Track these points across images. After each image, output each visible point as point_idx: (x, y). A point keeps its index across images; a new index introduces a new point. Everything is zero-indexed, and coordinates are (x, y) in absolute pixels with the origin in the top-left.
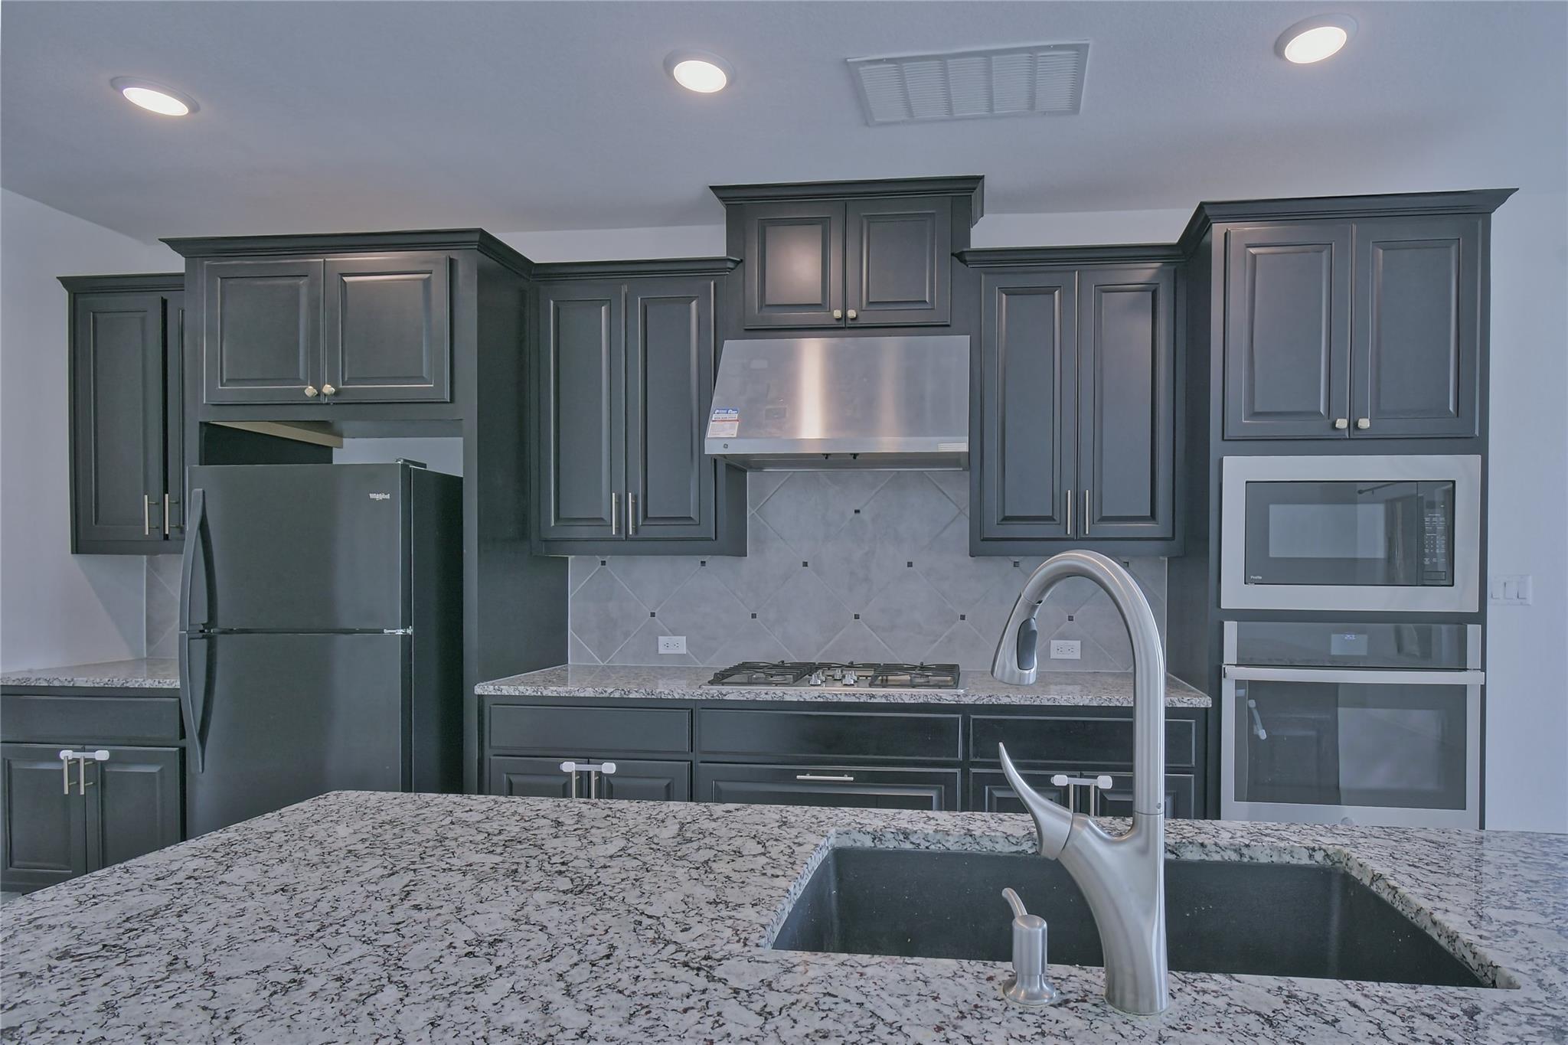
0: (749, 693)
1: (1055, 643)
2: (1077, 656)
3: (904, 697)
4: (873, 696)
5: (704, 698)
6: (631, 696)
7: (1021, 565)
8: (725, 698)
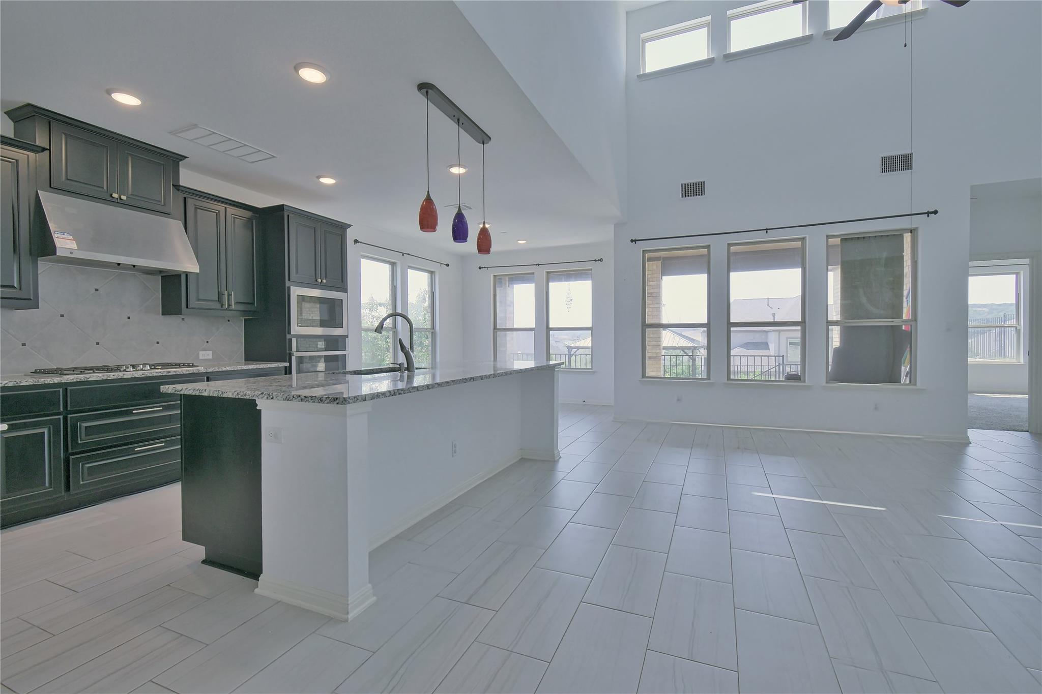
0: (103, 376)
1: (201, 353)
2: (210, 357)
3: (183, 371)
4: (169, 372)
5: (75, 381)
6: (22, 384)
7: (185, 319)
8: (89, 380)
